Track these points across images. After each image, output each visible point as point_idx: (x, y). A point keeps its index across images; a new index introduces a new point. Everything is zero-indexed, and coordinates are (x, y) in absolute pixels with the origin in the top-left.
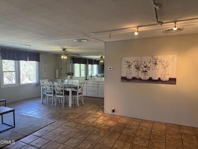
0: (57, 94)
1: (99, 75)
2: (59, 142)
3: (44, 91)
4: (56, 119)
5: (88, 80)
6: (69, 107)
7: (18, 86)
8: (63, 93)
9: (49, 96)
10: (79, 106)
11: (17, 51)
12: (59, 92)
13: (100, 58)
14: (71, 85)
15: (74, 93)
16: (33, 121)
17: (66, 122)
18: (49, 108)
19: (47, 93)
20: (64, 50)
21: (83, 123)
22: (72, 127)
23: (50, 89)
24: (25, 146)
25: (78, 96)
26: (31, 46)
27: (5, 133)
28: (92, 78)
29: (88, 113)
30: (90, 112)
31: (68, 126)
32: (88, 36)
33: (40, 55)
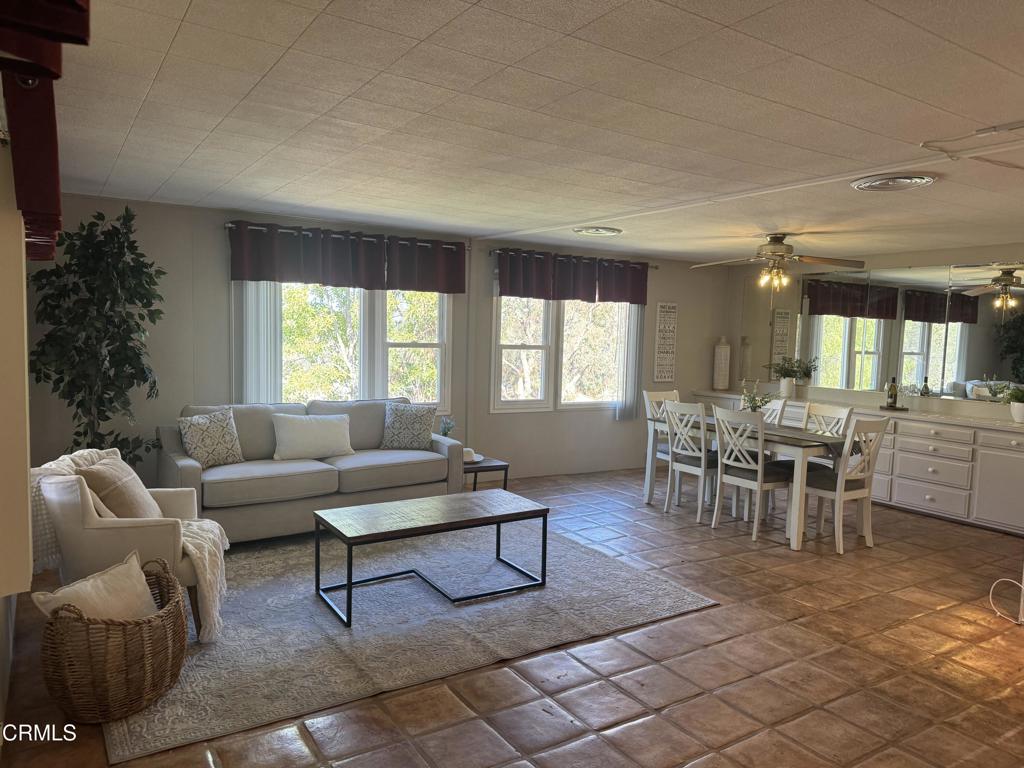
0: (727, 469)
1: (969, 386)
2: (750, 712)
3: (661, 447)
4: (726, 594)
5: (906, 410)
6: (789, 545)
7: (551, 409)
8: (759, 468)
9: (683, 474)
10: (845, 551)
11: (556, 255)
12: (737, 459)
13: (996, 280)
14: (800, 429)
15: (820, 477)
16: (617, 576)
17: (776, 618)
18: (681, 531)
19: (677, 458)
20: (777, 239)
21: (880, 647)
22: (812, 652)
23: (692, 438)
24: (591, 680)
25: (840, 496)
26: (619, 231)
27: (509, 600)
28: (934, 404)
29: (907, 603)
30: (916, 596)
31: (792, 644)
32: (952, 154)
33: (651, 273)
